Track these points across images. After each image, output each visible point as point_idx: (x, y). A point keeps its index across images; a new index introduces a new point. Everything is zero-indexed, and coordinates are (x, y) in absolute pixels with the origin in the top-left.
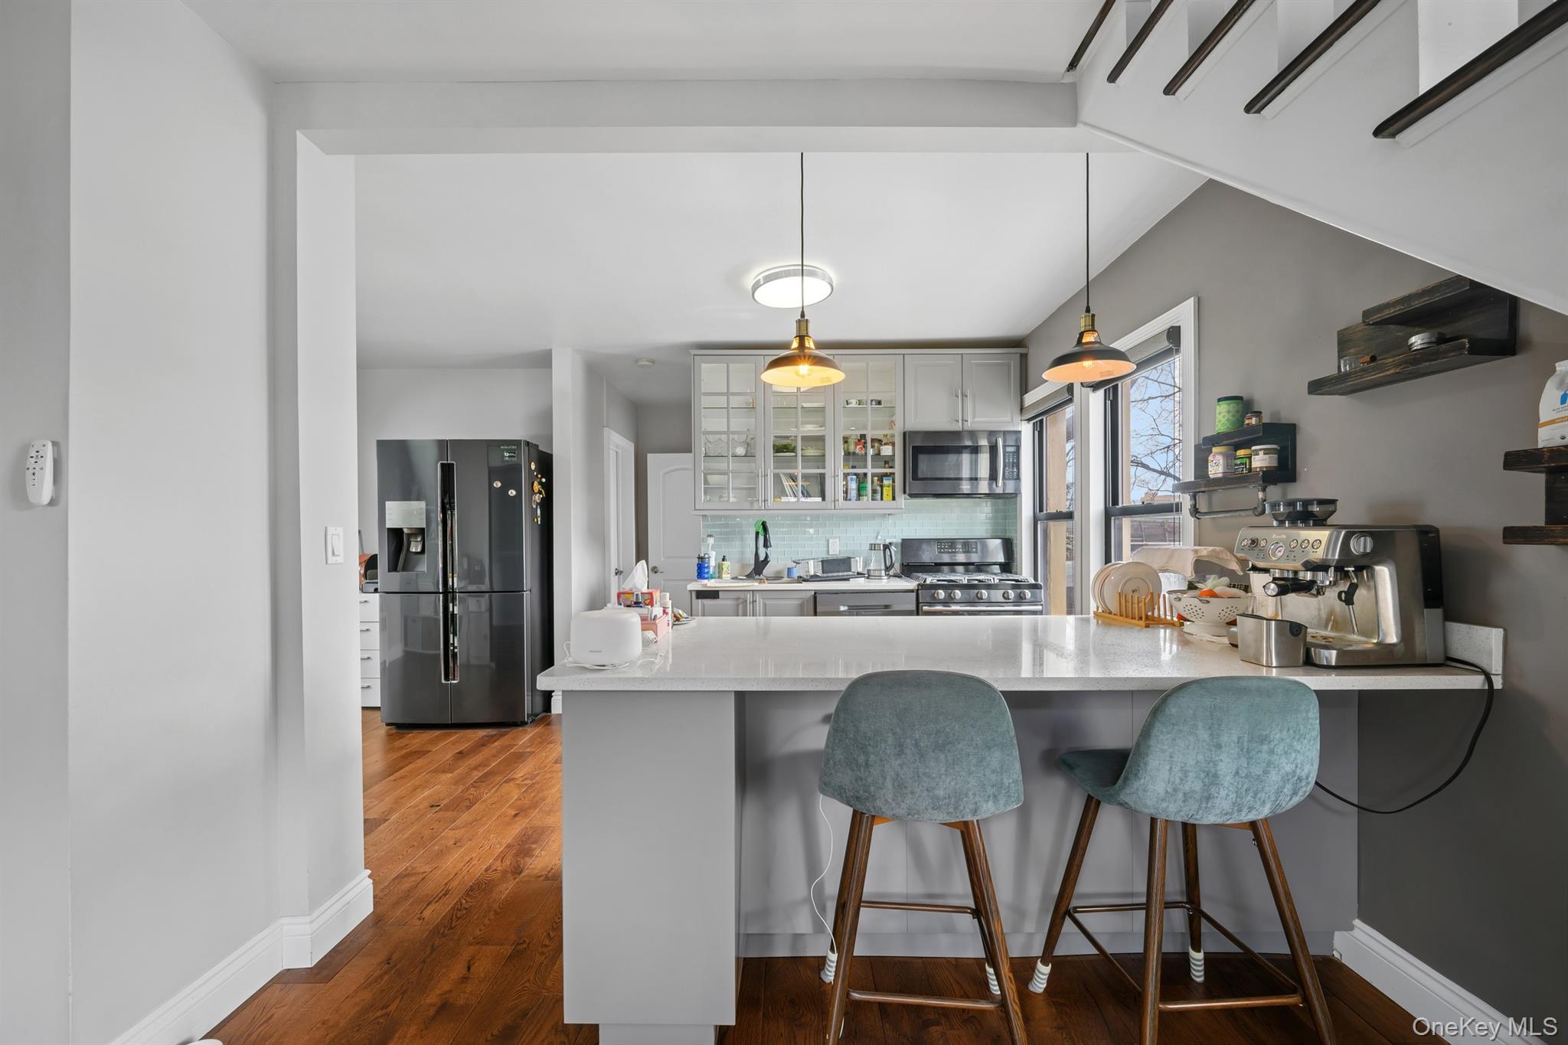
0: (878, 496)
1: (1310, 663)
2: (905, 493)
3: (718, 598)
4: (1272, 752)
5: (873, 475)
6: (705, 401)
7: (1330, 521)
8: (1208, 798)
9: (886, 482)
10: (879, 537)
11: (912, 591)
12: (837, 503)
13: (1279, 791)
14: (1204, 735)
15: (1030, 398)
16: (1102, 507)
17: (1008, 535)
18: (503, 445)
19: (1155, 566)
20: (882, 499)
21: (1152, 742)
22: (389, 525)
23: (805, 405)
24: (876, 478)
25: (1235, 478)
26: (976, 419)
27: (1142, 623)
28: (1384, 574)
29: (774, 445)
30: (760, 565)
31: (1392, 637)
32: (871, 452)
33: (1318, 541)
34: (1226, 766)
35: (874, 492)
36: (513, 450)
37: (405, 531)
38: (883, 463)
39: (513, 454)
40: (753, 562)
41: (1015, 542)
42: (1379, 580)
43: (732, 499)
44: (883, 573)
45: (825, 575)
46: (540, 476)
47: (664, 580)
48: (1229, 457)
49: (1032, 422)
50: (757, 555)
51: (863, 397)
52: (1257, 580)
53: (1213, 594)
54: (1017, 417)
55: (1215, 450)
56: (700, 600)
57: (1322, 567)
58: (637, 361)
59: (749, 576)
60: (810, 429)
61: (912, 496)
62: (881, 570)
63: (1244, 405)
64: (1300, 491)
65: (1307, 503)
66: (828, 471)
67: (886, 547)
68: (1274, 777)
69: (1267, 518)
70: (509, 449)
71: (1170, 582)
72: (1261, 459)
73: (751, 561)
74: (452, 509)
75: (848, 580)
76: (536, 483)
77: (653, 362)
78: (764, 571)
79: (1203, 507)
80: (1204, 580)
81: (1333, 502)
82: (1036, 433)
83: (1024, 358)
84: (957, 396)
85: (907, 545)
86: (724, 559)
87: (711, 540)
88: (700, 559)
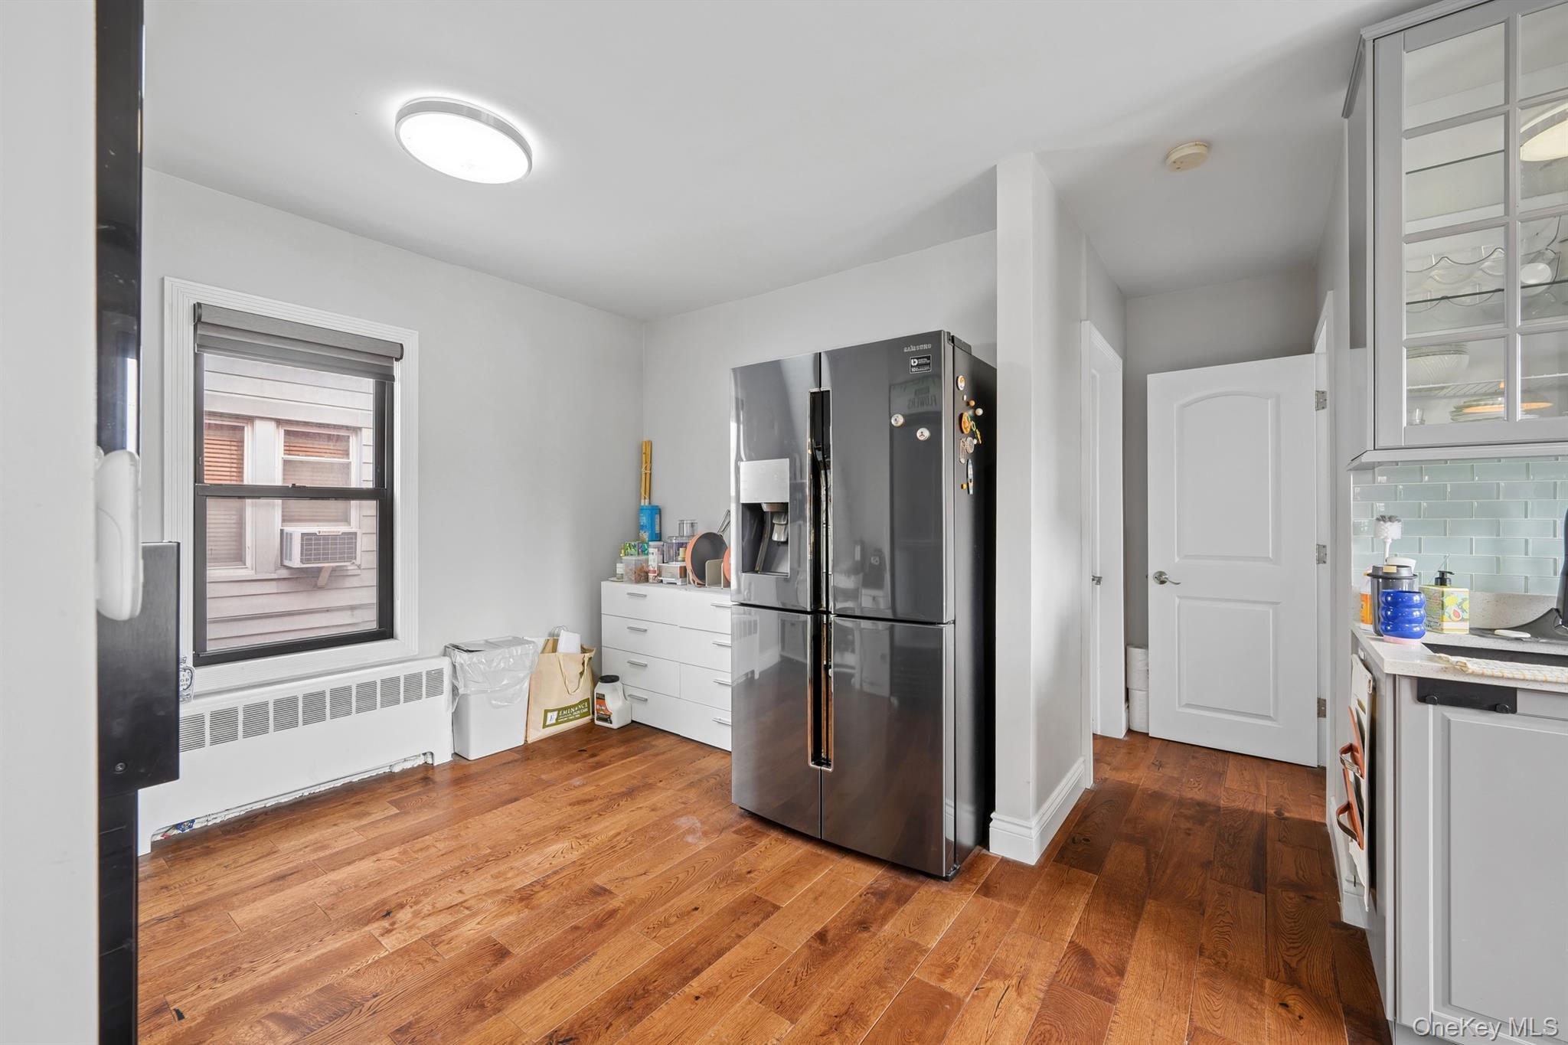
18: (908, 346)
22: (744, 500)
36: (924, 351)
37: (765, 508)
39: (925, 361)
46: (973, 403)
56: (1427, 710)
70: (917, 352)
74: (826, 467)
76: (965, 418)
86: (1442, 580)
87: (1393, 531)
88: (1383, 579)
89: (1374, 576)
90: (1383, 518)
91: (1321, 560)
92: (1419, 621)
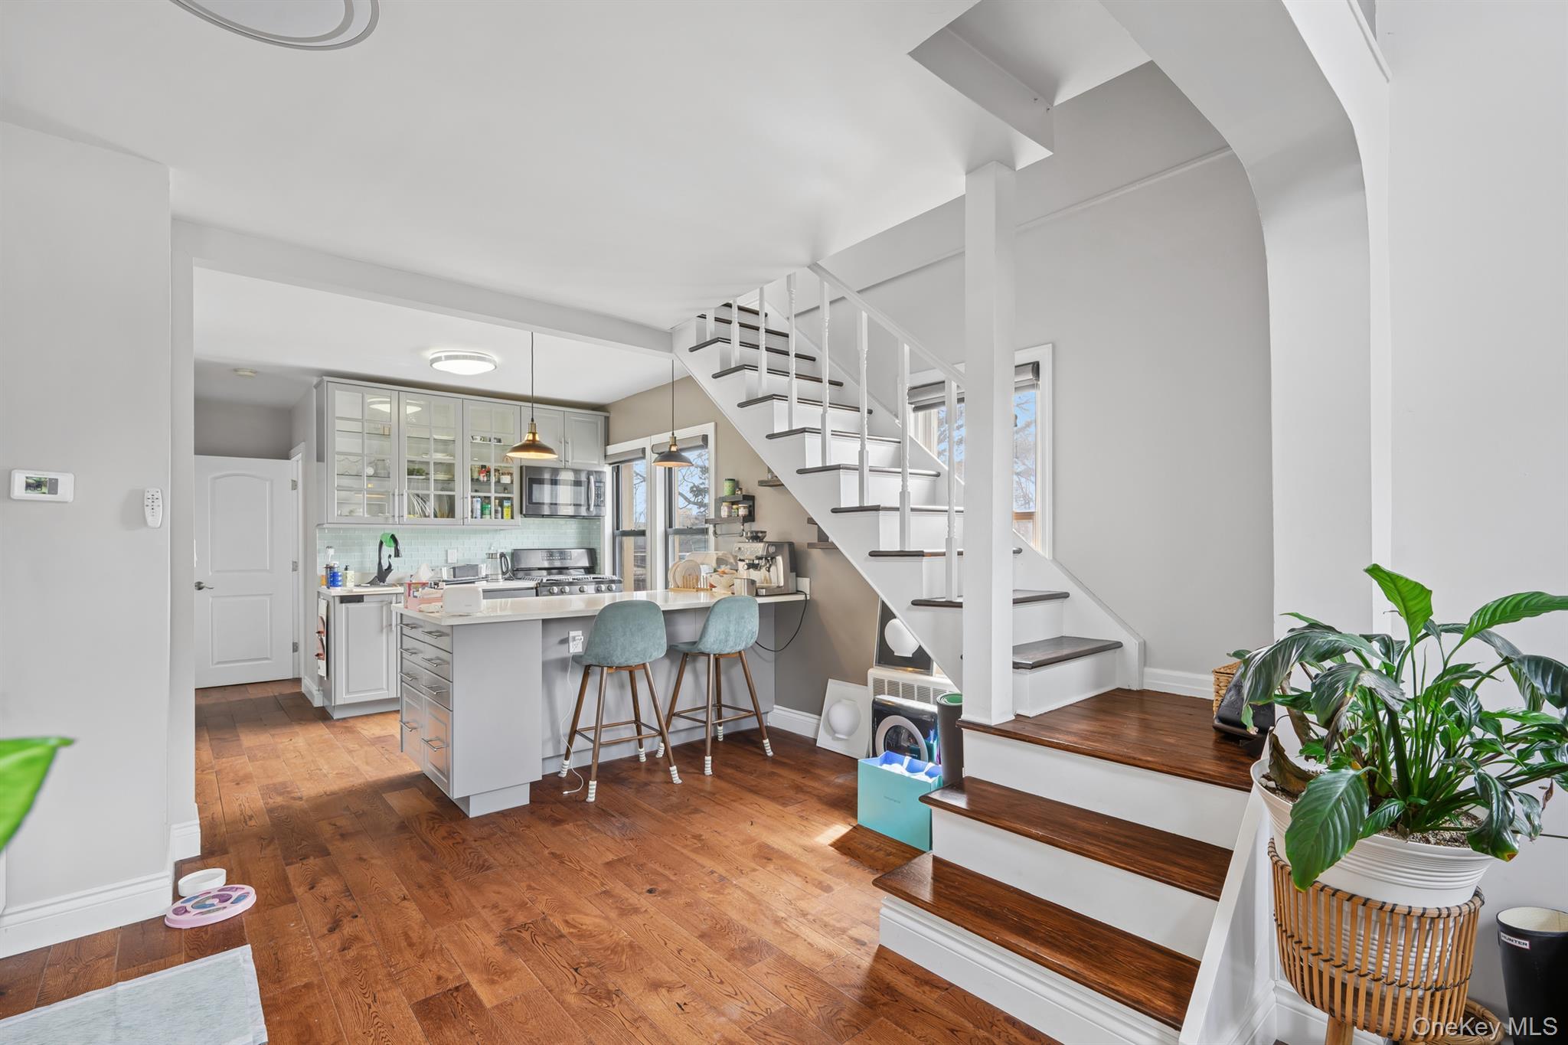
0: (500, 515)
1: (757, 595)
2: (521, 513)
3: (363, 601)
4: (745, 622)
5: (496, 498)
6: (340, 425)
7: (764, 540)
8: (726, 641)
9: (506, 504)
10: (492, 548)
11: (532, 588)
12: (465, 520)
13: (747, 637)
14: (725, 618)
15: (612, 449)
16: (663, 528)
17: (591, 547)
19: (699, 561)
20: (502, 518)
21: (710, 622)
23: (436, 437)
24: (497, 501)
25: (730, 518)
26: (574, 461)
27: (695, 590)
28: (779, 559)
29: (408, 469)
30: (382, 575)
31: (782, 584)
32: (493, 480)
33: (759, 548)
34: (732, 629)
35: (496, 512)
38: (503, 489)
40: (376, 571)
41: (598, 551)
42: (778, 561)
43: (366, 516)
44: (500, 576)
45: (456, 579)
47: (213, 597)
48: (730, 508)
49: (612, 466)
50: (380, 563)
51: (488, 435)
52: (741, 564)
53: (724, 573)
54: (602, 461)
55: (724, 504)
56: (344, 605)
57: (760, 558)
58: (236, 370)
59: (372, 583)
60: (440, 457)
61: (525, 516)
62: (498, 574)
63: (736, 484)
64: (756, 527)
65: (757, 532)
66: (457, 494)
67: (503, 555)
68: (746, 631)
69: (743, 539)
71: (705, 570)
72: (742, 512)
73: (375, 572)
75: (473, 582)
77: (255, 372)
78: (387, 579)
79: (718, 532)
80: (719, 567)
81: (765, 532)
82: (615, 474)
83: (607, 419)
84: (561, 443)
85: (516, 554)
86: (346, 569)
87: (331, 552)
88: (329, 568)
89: (327, 568)
90: (328, 547)
91: (295, 569)
92: (340, 581)
